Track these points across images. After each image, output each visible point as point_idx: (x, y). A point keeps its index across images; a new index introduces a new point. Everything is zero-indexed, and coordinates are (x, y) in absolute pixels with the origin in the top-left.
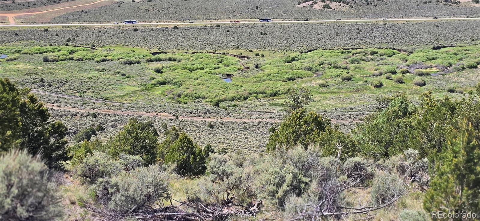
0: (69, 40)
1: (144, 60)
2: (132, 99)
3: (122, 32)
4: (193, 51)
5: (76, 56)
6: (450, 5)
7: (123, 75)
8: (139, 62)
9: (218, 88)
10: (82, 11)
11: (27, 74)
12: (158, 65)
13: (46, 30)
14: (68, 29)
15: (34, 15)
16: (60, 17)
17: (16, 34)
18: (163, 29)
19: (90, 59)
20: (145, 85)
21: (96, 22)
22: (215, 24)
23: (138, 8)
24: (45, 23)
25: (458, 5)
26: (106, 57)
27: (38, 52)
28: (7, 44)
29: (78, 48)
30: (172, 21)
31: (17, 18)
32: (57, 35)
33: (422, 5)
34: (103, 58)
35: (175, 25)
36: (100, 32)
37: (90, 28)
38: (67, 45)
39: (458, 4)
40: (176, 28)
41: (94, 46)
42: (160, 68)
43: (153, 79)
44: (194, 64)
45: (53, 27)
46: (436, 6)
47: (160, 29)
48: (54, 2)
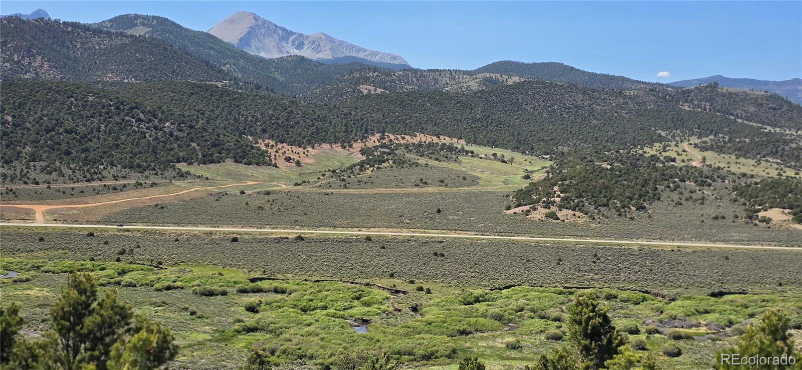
0: (122, 253)
1: (235, 290)
3: (213, 242)
5: (126, 278)
6: (756, 225)
7: (193, 313)
8: (224, 293)
10: (157, 205)
11: (39, 306)
12: (254, 299)
13: (91, 235)
14: (126, 233)
15: (77, 209)
16: (118, 214)
17: (41, 239)
18: (280, 240)
19: (147, 285)
20: (224, 331)
21: (175, 223)
22: (364, 235)
23: (247, 204)
24: (92, 223)
25: (769, 225)
26: (175, 282)
27: (68, 270)
28: (22, 254)
29: (135, 266)
30: (297, 227)
31: (49, 212)
32: (106, 243)
33: (709, 222)
34: (166, 284)
35: (301, 233)
36: (177, 240)
37: (162, 233)
38: (118, 260)
39: (768, 223)
40: (300, 238)
41: (160, 263)
42: (255, 304)
43: (240, 322)
44: (312, 300)
45: (103, 230)
46: (733, 224)
47: (275, 239)
48: (115, 189)
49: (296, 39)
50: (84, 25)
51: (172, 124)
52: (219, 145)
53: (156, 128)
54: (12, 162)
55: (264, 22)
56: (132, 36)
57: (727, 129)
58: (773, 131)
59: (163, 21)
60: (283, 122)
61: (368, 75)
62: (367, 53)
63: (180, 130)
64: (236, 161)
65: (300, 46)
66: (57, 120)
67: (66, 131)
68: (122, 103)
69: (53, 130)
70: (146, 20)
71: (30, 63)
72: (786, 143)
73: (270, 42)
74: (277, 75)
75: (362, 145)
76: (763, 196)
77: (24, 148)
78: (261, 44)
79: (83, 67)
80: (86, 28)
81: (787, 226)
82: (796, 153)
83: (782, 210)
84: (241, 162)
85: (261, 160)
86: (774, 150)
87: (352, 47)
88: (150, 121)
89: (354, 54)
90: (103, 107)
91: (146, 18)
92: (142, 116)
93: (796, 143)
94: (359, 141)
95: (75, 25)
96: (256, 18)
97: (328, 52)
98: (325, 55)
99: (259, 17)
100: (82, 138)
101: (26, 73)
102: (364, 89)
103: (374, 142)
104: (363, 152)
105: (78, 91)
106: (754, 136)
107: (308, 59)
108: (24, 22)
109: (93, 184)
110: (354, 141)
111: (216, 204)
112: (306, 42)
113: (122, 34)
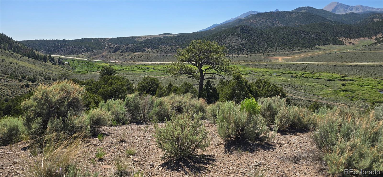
0: (303, 69)
1: (337, 79)
2: (328, 96)
3: (328, 66)
4: (364, 77)
5: (305, 76)
7: (326, 85)
8: (334, 80)
9: (375, 96)
10: (311, 57)
11: (284, 82)
12: (344, 82)
13: (294, 64)
14: (303, 64)
15: (290, 58)
16: (300, 59)
17: (281, 66)
18: (349, 66)
19: (311, 77)
20: (336, 91)
21: (316, 62)
22: (379, 64)
23: (338, 56)
24: (294, 62)
26: (318, 77)
28: (277, 69)
29: (307, 73)
30: (355, 62)
31: (282, 59)
32: (298, 67)
34: (317, 77)
35: (356, 64)
36: (317, 66)
37: (313, 64)
38: (302, 71)
40: (356, 65)
41: (314, 72)
42: (344, 84)
43: (340, 88)
44: (363, 83)
45: (297, 63)
47: (348, 66)
48: (299, 53)
49: (351, 8)
50: (289, 11)
51: (314, 35)
52: (328, 40)
53: (309, 36)
54: (273, 47)
55: (340, 4)
56: (302, 13)
59: (310, 8)
60: (348, 32)
61: (376, 16)
62: (375, 9)
63: (316, 37)
64: (333, 44)
65: (352, 10)
66: (284, 36)
67: (286, 39)
68: (300, 30)
69: (282, 39)
70: (305, 8)
71: (275, 23)
73: (342, 10)
74: (344, 19)
75: (375, 38)
77: (276, 44)
78: (339, 11)
79: (289, 22)
80: (289, 12)
84: (334, 44)
85: (341, 43)
87: (370, 8)
88: (308, 34)
89: (371, 10)
90: (295, 32)
91: (305, 7)
92: (306, 33)
94: (374, 36)
95: (286, 12)
96: (338, 3)
97: (362, 10)
98: (361, 11)
99: (339, 3)
100: (290, 40)
101: (274, 25)
102: (375, 20)
103: (380, 36)
104: (376, 39)
105: (288, 28)
107: (355, 13)
108: (274, 13)
109: (293, 52)
110: (372, 36)
111: (328, 56)
112: (354, 8)
113: (299, 13)
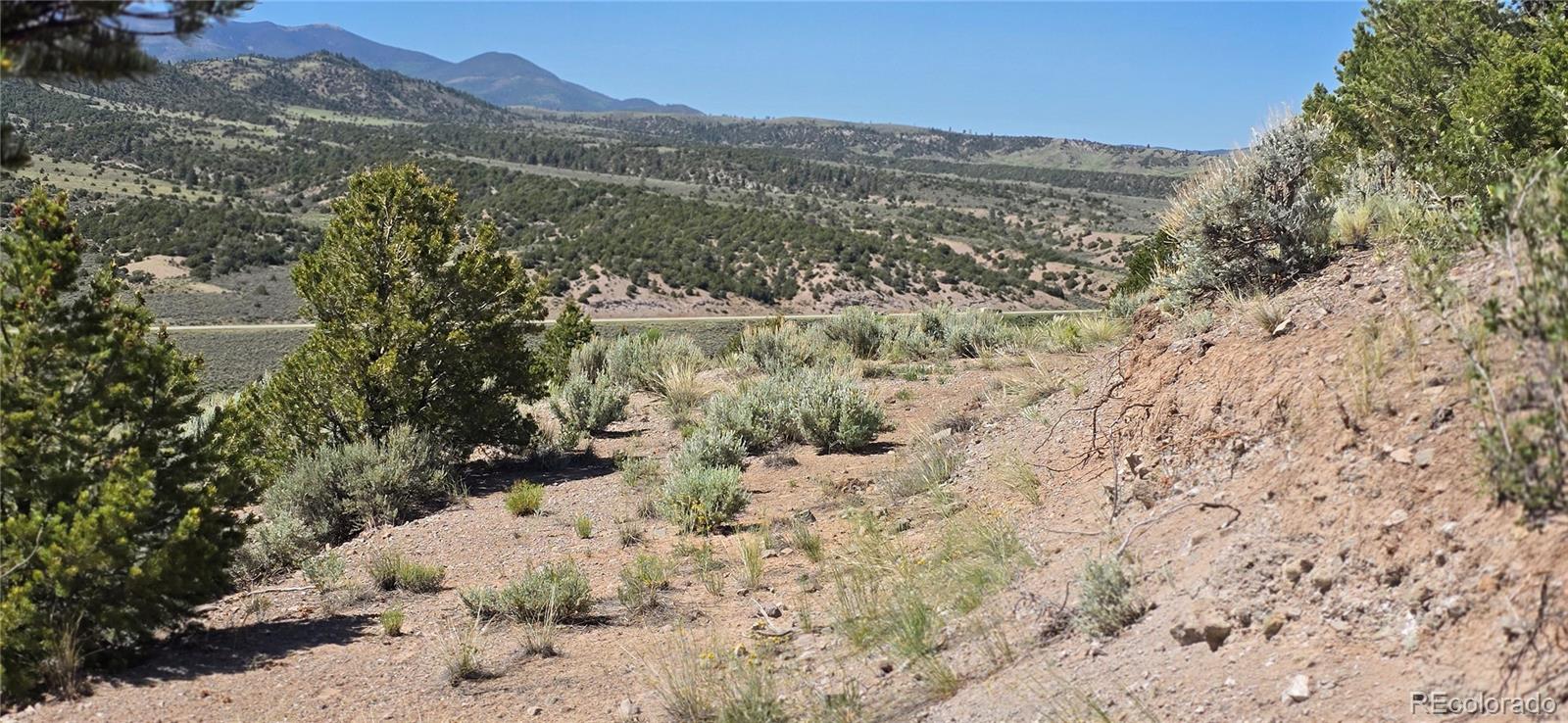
25: (149, 288)
39: (148, 283)
57: (22, 104)
58: (112, 108)
72: (143, 131)
76: (128, 233)
81: (183, 288)
82: (166, 153)
83: (170, 258)
86: (124, 145)
93: (162, 132)
106: (79, 118)
